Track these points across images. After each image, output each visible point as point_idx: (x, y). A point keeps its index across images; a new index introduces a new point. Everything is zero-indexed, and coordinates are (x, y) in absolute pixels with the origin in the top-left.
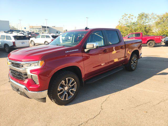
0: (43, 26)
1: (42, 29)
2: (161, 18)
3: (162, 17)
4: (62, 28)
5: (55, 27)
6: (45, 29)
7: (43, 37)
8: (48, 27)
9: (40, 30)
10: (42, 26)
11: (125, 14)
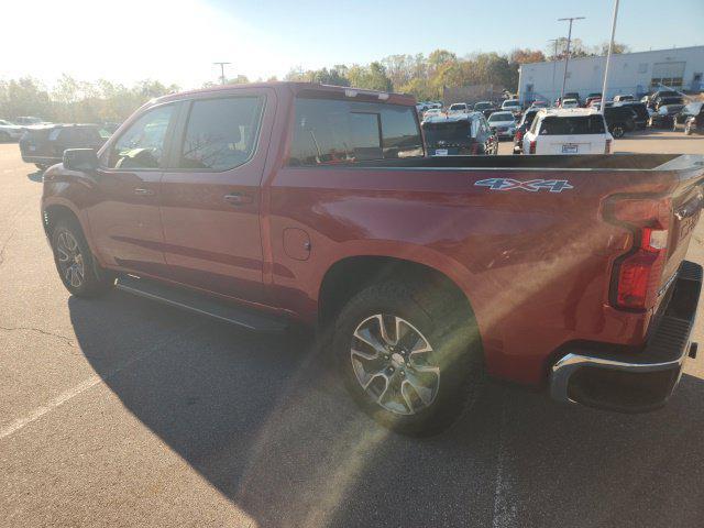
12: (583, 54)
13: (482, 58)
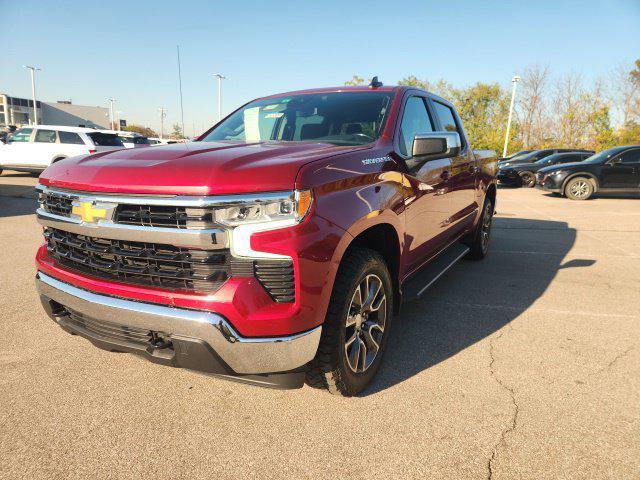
0: (11, 95)
1: (9, 111)
2: (465, 99)
3: (468, 96)
4: (107, 110)
5: (70, 103)
6: (23, 110)
7: (41, 136)
8: (38, 103)
10: (9, 99)
11: (356, 77)
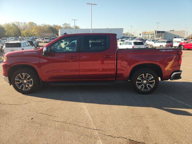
1: (155, 35)
8: (163, 32)
9: (153, 35)
12: (71, 28)
13: (45, 26)
